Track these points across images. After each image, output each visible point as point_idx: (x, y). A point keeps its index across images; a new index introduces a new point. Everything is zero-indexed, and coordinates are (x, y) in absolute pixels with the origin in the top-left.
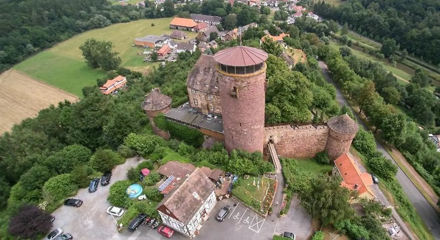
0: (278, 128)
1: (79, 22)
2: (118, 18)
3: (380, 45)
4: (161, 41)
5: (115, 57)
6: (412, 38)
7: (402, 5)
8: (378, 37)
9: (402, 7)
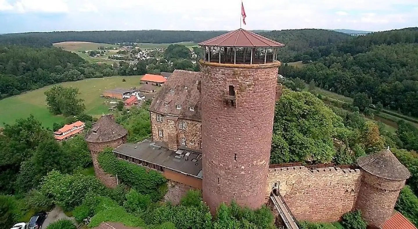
0: (288, 169)
1: (53, 74)
2: (92, 74)
3: (352, 100)
4: (129, 93)
5: (79, 103)
6: (383, 91)
7: (365, 63)
8: (346, 92)
9: (366, 65)
